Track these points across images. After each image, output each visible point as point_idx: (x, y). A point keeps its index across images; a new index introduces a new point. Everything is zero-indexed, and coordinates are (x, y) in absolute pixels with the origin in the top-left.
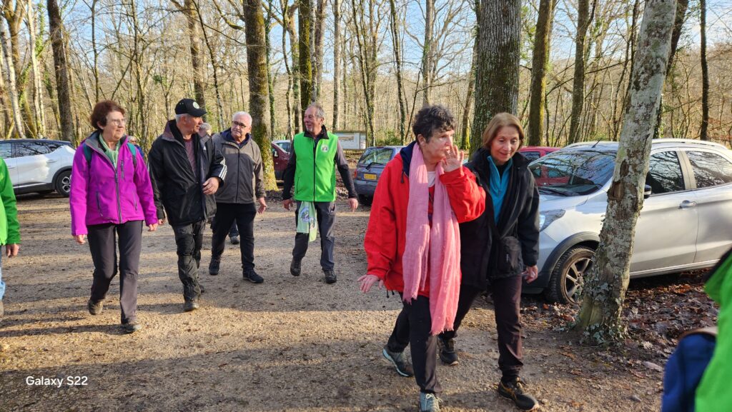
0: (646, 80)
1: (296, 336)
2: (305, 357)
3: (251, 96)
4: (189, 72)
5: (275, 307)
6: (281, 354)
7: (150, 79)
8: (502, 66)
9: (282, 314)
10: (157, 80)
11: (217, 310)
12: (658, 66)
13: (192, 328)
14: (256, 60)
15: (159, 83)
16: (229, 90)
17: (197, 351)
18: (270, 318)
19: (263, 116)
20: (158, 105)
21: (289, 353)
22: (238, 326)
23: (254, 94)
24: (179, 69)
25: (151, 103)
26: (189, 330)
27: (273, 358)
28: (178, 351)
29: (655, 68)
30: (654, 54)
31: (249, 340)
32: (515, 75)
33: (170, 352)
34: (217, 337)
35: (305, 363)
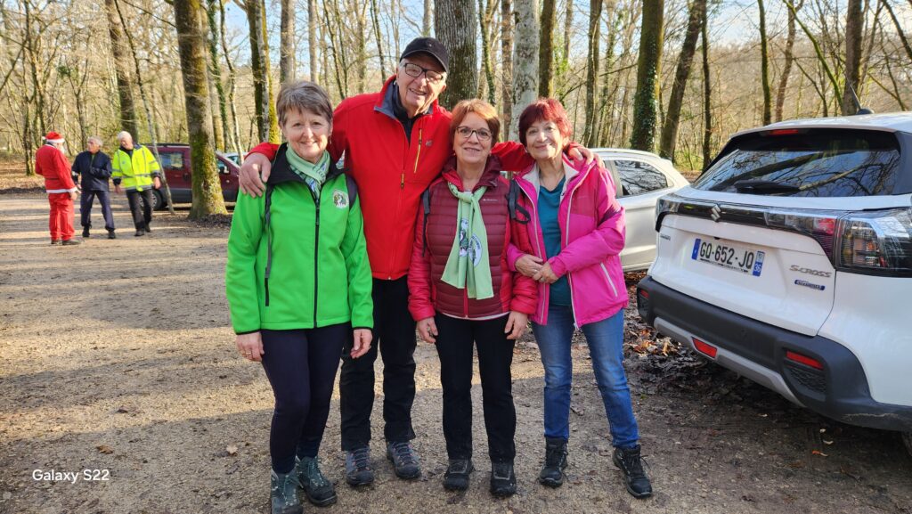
0: (520, 95)
1: (212, 345)
2: (215, 361)
3: (187, 98)
8: (457, 72)
9: (201, 331)
10: (63, 71)
11: (129, 331)
12: (527, 83)
13: (99, 346)
14: (190, 53)
15: (66, 78)
18: (187, 334)
19: (202, 122)
21: (199, 359)
23: (189, 95)
26: (96, 348)
27: (181, 363)
34: (125, 351)
35: (214, 365)
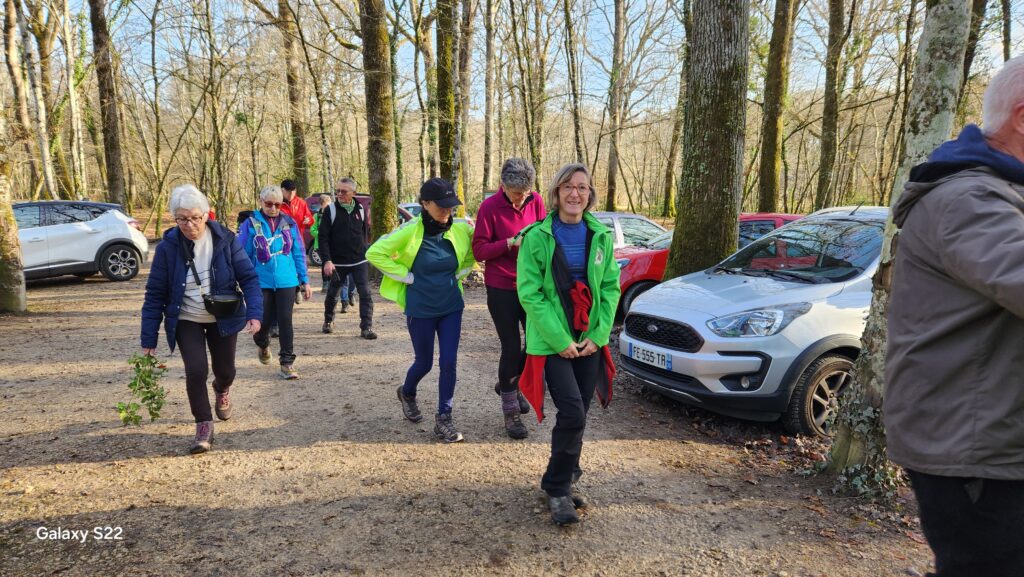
0: (928, 119)
1: (431, 478)
2: (444, 508)
3: (370, 141)
4: (284, 108)
5: (402, 437)
6: (410, 503)
7: (231, 118)
8: (722, 100)
9: (411, 447)
10: (241, 119)
12: (945, 100)
13: (286, 466)
14: (377, 92)
15: (242, 124)
16: (339, 134)
17: (293, 498)
18: (395, 452)
19: (386, 169)
20: (241, 154)
21: (421, 502)
22: (350, 462)
23: (374, 138)
24: (271, 105)
25: (231, 151)
26: (282, 468)
27: (398, 509)
28: (266, 497)
29: (940, 102)
30: (939, 84)
31: (365, 483)
32: (740, 112)
33: (256, 499)
34: (321, 478)
35: (444, 516)
